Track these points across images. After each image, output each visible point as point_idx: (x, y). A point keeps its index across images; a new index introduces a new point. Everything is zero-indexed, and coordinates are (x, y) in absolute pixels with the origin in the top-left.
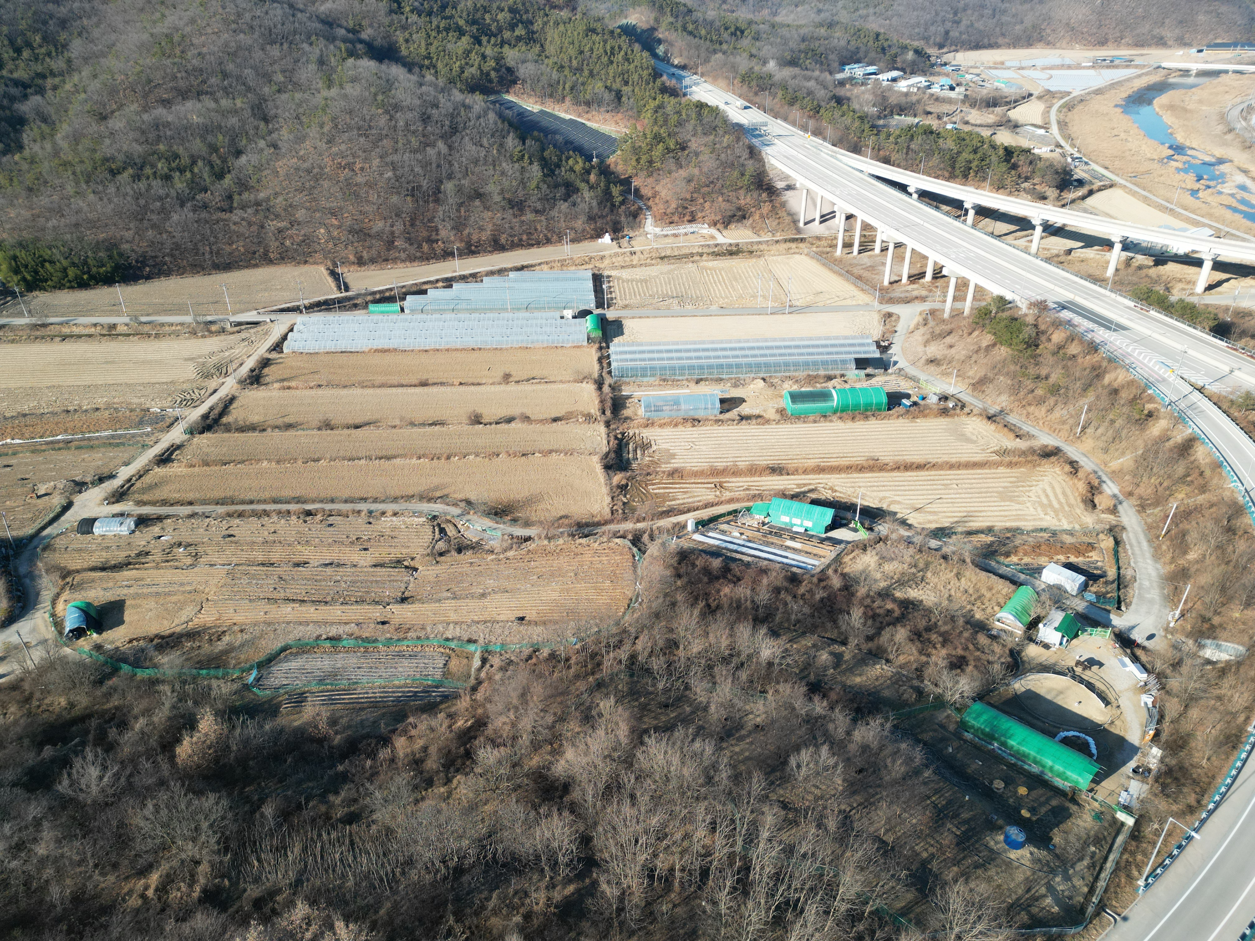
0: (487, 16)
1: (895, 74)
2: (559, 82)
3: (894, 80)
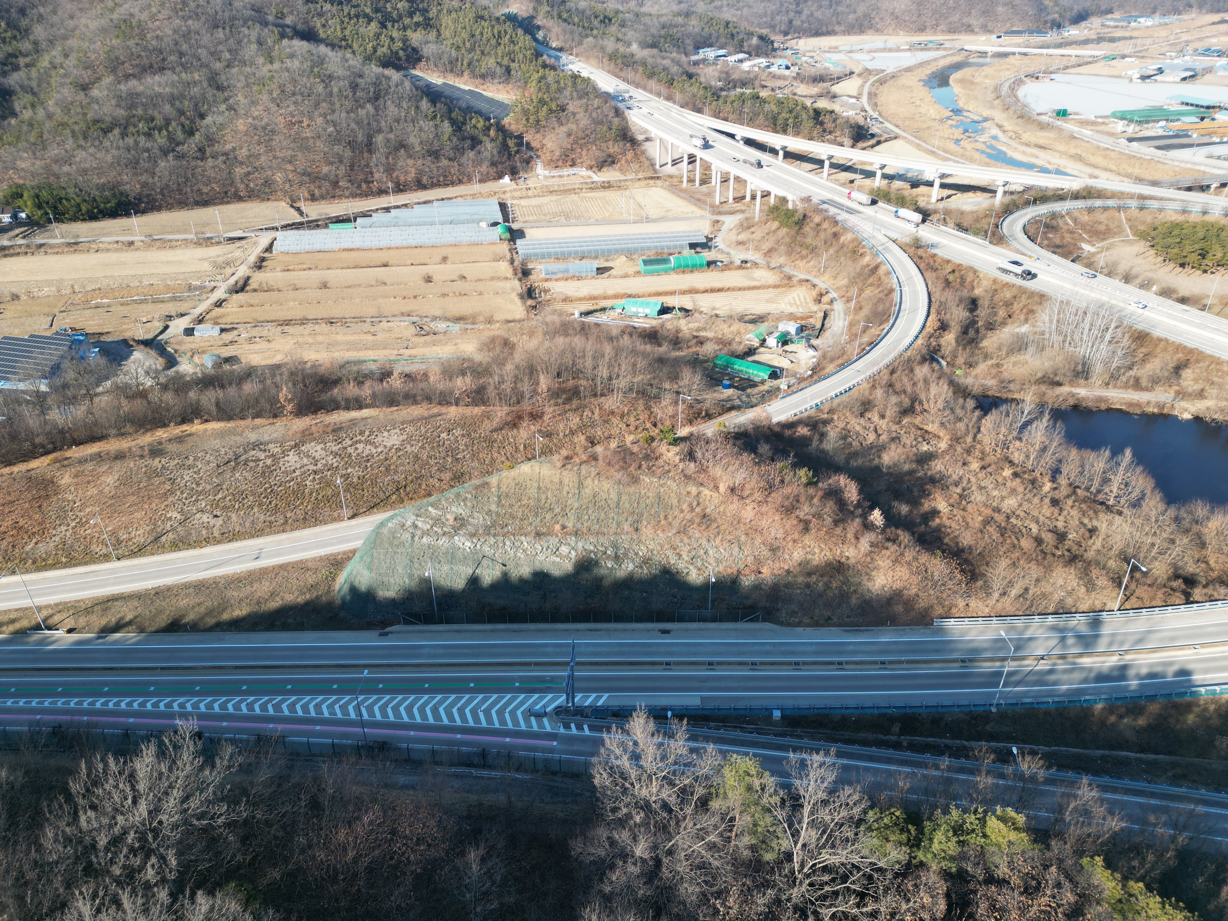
1: (741, 56)
2: (457, 60)
3: (741, 61)
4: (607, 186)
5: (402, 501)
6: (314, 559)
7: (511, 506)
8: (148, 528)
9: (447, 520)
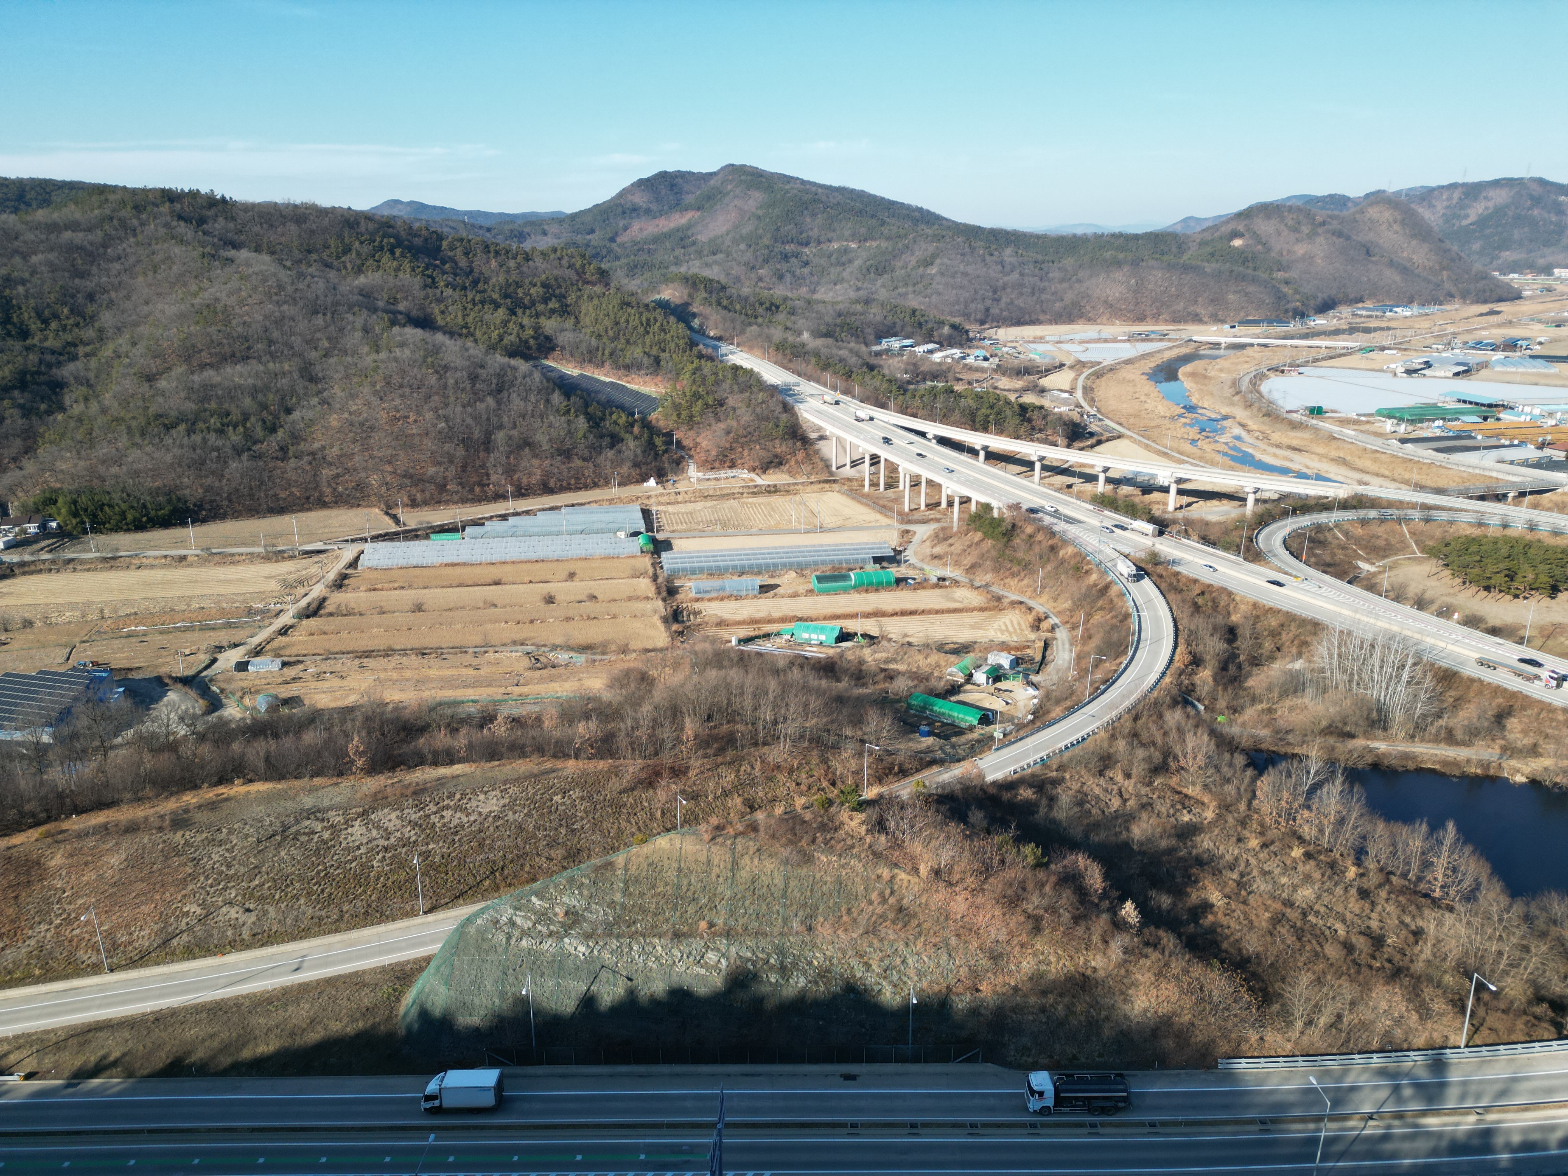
0: (520, 291)
1: (931, 346)
2: (597, 349)
3: (931, 352)
4: (773, 490)
5: (497, 888)
6: (374, 970)
7: (642, 895)
8: (156, 928)
9: (556, 915)
